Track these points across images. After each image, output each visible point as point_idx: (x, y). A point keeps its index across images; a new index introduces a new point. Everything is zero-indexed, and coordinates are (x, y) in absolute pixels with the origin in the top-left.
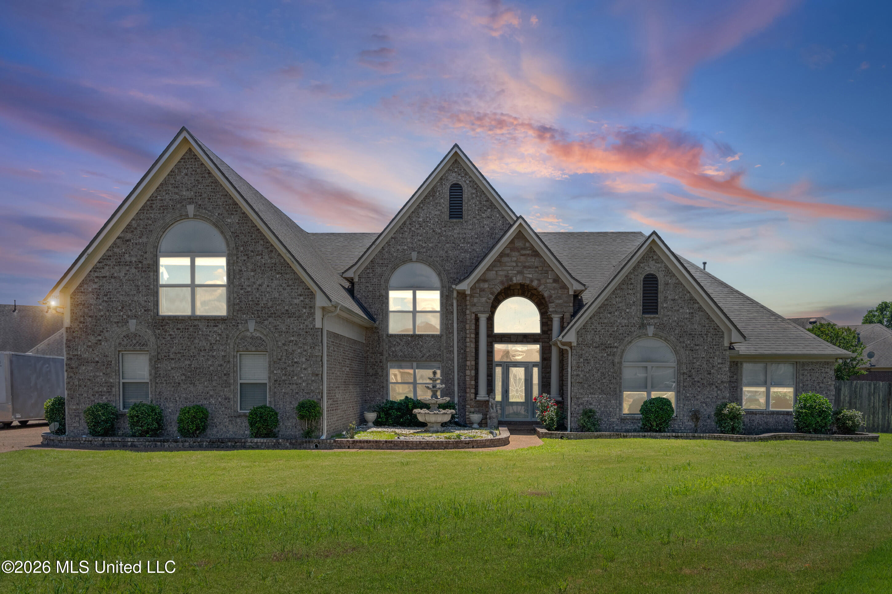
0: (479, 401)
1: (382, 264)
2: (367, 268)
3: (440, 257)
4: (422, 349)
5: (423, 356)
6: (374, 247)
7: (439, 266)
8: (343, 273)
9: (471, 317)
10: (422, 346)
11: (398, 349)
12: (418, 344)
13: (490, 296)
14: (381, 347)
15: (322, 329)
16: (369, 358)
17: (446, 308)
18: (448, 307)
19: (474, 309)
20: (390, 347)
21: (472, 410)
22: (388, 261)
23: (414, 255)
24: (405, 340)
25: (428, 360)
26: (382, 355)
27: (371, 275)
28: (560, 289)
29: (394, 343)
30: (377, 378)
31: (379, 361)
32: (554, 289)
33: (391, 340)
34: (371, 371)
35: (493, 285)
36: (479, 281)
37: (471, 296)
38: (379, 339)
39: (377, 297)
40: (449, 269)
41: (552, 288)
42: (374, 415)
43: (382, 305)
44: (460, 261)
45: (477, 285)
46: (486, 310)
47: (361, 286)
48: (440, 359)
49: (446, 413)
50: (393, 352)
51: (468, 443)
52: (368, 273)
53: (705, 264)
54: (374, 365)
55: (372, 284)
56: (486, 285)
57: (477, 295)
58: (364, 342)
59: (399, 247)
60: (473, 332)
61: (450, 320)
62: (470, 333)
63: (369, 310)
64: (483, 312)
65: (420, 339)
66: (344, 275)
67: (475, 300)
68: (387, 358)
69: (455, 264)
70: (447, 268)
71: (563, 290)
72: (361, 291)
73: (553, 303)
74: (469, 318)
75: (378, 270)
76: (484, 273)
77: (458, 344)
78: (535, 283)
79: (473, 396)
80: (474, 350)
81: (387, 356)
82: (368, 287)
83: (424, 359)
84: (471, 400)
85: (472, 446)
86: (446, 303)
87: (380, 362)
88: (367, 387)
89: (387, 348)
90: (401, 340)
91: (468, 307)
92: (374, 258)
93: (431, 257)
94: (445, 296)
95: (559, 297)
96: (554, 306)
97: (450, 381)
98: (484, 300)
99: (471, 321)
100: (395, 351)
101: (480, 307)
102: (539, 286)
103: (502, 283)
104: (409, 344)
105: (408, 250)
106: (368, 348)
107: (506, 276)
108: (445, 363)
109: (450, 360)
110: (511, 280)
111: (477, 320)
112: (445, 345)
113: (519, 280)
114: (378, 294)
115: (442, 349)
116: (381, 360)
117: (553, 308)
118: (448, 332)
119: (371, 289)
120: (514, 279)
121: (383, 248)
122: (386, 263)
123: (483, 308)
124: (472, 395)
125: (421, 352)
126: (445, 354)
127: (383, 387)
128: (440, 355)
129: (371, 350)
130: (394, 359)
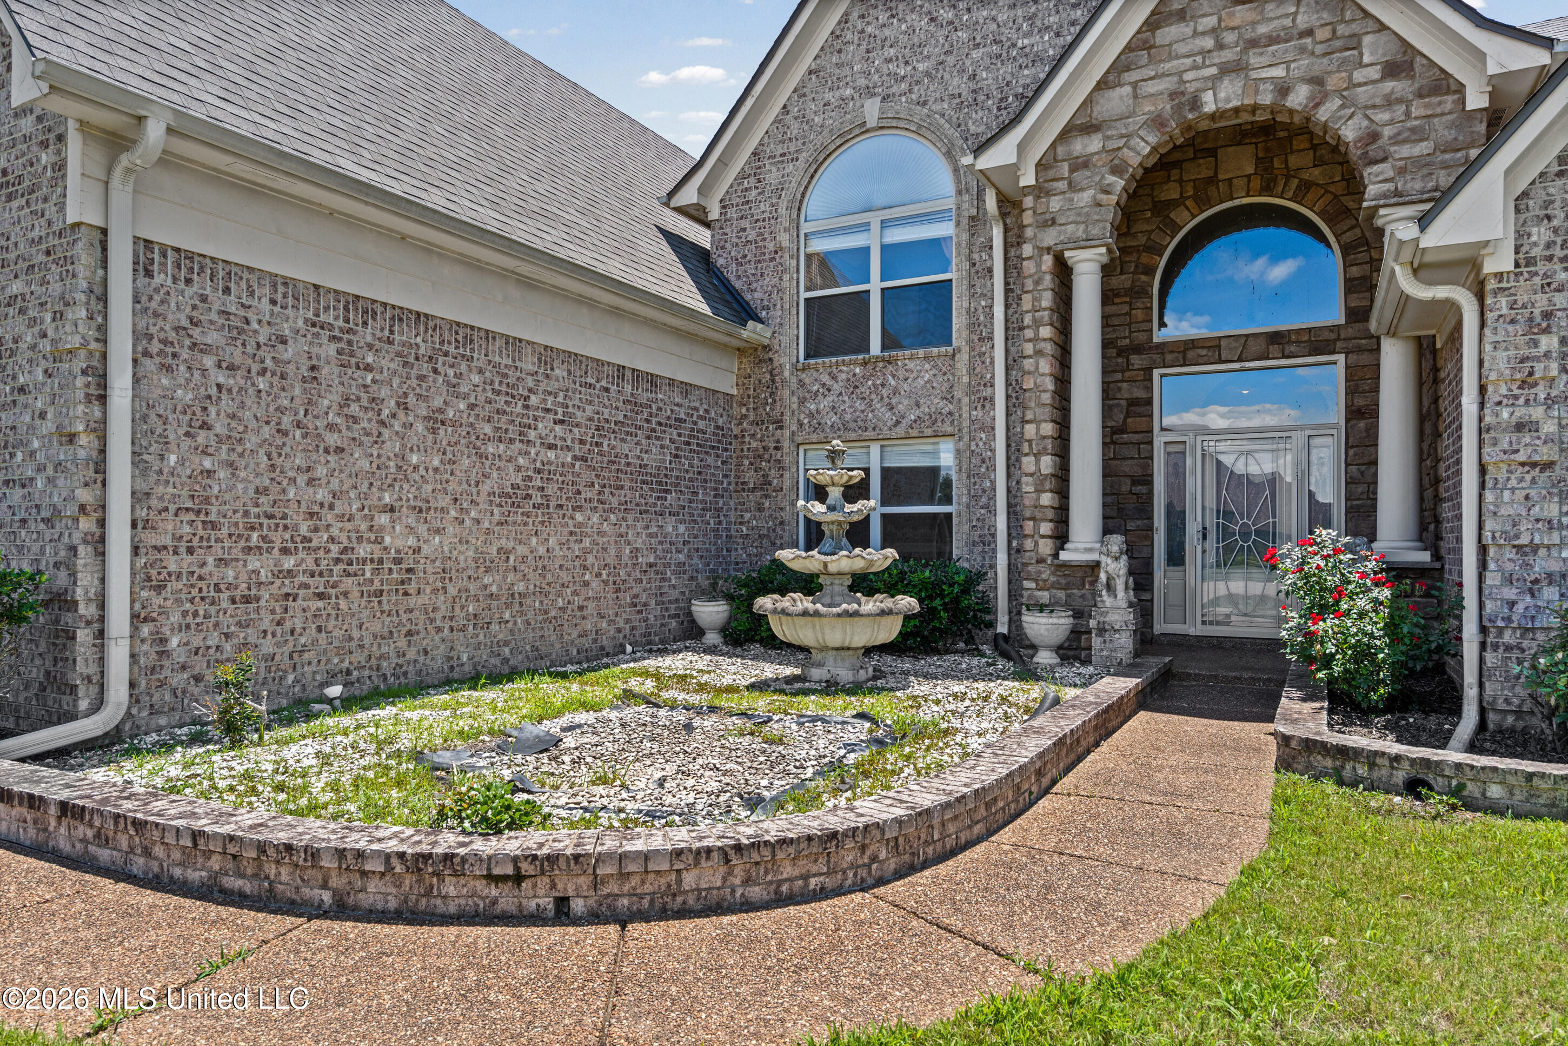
0: (1066, 565)
1: (783, 155)
2: (742, 176)
3: (953, 96)
4: (894, 401)
5: (898, 422)
6: (749, 102)
7: (947, 126)
8: (671, 194)
9: (1039, 265)
10: (896, 392)
11: (825, 403)
12: (883, 385)
13: (1111, 179)
14: (778, 403)
15: (102, 227)
16: (747, 439)
17: (969, 258)
18: (976, 256)
19: (1050, 238)
20: (802, 401)
21: (1044, 596)
22: (799, 143)
23: (872, 110)
24: (844, 376)
25: (914, 433)
26: (781, 428)
27: (754, 192)
28: (1420, 96)
29: (815, 388)
30: (766, 496)
31: (772, 445)
32: (1390, 102)
33: (807, 381)
34: (750, 477)
35: (1122, 136)
36: (1065, 134)
37: (1040, 191)
38: (773, 381)
39: (767, 256)
40: (982, 128)
41: (1378, 101)
42: (721, 608)
43: (781, 279)
44: (1016, 96)
45: (1060, 150)
46: (1095, 231)
47: (728, 230)
48: (949, 429)
50: (811, 415)
52: (747, 190)
54: (760, 456)
55: (758, 220)
56: (1094, 144)
57: (1062, 185)
58: (734, 392)
59: (829, 96)
60: (1046, 319)
61: (983, 295)
62: (1037, 324)
63: (748, 297)
64: (1086, 243)
65: (890, 368)
66: (673, 203)
67: (1055, 204)
68: (793, 433)
69: (999, 109)
70: (973, 129)
71: (1435, 100)
72: (728, 246)
73: (1384, 160)
74: (1033, 270)
75: (772, 177)
76: (1088, 101)
77: (1007, 374)
78: (1299, 98)
79: (1046, 547)
80: (1049, 384)
81: (794, 428)
82: (744, 230)
83: (900, 431)
84: (1041, 561)
86: (970, 244)
87: (776, 448)
88: (741, 523)
89: (795, 406)
90: (834, 378)
91: (1029, 232)
92: (761, 144)
93: (925, 103)
94: (965, 221)
95: (1413, 130)
96: (1391, 174)
97: (984, 500)
98: (1085, 197)
99: (1037, 283)
100: (818, 412)
101: (1070, 228)
102: (1317, 105)
103: (1157, 122)
104: (856, 387)
105: (856, 96)
106: (744, 411)
107: (1173, 95)
108: (966, 439)
109: (982, 429)
110: (1195, 103)
111: (1063, 271)
112: (965, 379)
113: (1228, 100)
114: (771, 246)
115: (957, 394)
116: (778, 441)
117: (1385, 181)
118: (976, 338)
119: (752, 235)
120: (1208, 97)
121: (785, 107)
122: (792, 149)
123: (1082, 227)
124: (1042, 542)
125: (892, 408)
126: (965, 409)
127: (782, 523)
128: (951, 413)
129: (751, 413)
130: (814, 437)
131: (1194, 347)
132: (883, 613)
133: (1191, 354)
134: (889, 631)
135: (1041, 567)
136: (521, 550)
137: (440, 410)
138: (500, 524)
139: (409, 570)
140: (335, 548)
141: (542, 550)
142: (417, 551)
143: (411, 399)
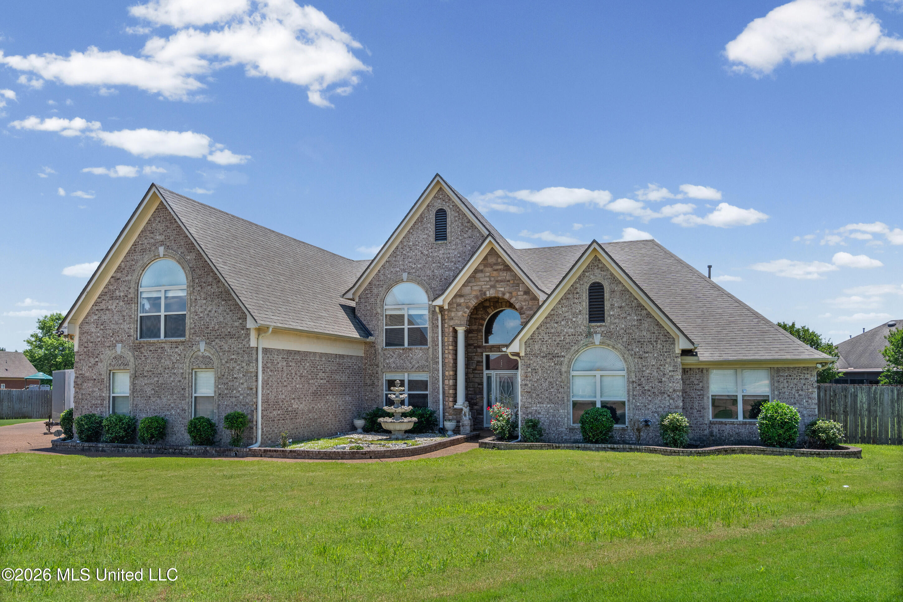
0: (456, 409)
1: (378, 285)
2: (366, 290)
3: (428, 276)
4: (411, 361)
5: (413, 367)
6: (369, 270)
7: (426, 284)
8: (344, 295)
9: (449, 330)
10: (412, 358)
11: (391, 360)
12: (408, 356)
13: (466, 310)
14: (377, 360)
15: (257, 348)
16: (367, 370)
17: (432, 322)
18: (434, 322)
19: (452, 323)
20: (384, 360)
21: (451, 417)
22: (383, 282)
23: (405, 276)
24: (397, 353)
25: (417, 370)
26: (378, 367)
27: (370, 295)
28: (531, 300)
29: (388, 356)
30: (373, 388)
31: (375, 372)
32: (525, 300)
33: (386, 353)
34: (369, 382)
35: (469, 299)
36: (456, 296)
37: (449, 310)
38: (376, 353)
39: (374, 315)
40: (435, 286)
41: (523, 300)
42: (363, 422)
43: (378, 322)
44: (444, 279)
45: (454, 300)
46: (462, 323)
47: (361, 305)
48: (427, 370)
49: (403, 422)
50: (387, 364)
51: (365, 454)
52: (367, 294)
53: (710, 267)
54: (371, 375)
55: (370, 304)
56: (462, 300)
57: (454, 310)
58: (363, 355)
59: (392, 269)
60: (451, 344)
61: (436, 333)
62: (449, 345)
63: (368, 327)
64: (460, 325)
65: (410, 351)
66: (344, 297)
67: (453, 314)
68: (382, 369)
69: (440, 281)
70: (433, 286)
71: (534, 301)
72: (361, 310)
73: (524, 314)
74: (447, 331)
75: (375, 291)
76: (460, 289)
77: (442, 355)
78: (507, 296)
79: (451, 404)
80: (452, 361)
81: (382, 367)
82: (366, 306)
83: (413, 369)
84: (450, 408)
85: (369, 457)
86: (432, 318)
87: (377, 373)
88: (365, 396)
89: (382, 361)
90: (394, 353)
91: (446, 321)
92: (372, 280)
93: (420, 276)
94: (431, 312)
95: (529, 308)
96: (525, 317)
97: (436, 390)
98: (460, 313)
99: (449, 334)
100: (389, 363)
101: (456, 321)
102: (511, 299)
103: (476, 297)
104: (401, 356)
105: (400, 271)
106: (366, 361)
107: (480, 291)
108: (431, 373)
109: (436, 370)
110: (485, 294)
111: (455, 332)
112: (431, 356)
113: (492, 294)
114: (375, 312)
115: (429, 360)
116: (377, 371)
117: (524, 319)
118: (434, 344)
119: (369, 308)
120: (488, 293)
121: (379, 271)
122: (381, 284)
123: (459, 321)
124: (450, 403)
125: (411, 363)
126: (431, 364)
127: (378, 396)
128: (427, 366)
129: (369, 362)
130: (388, 370)
131: (493, 347)
132: (409, 422)
133: (492, 349)
134: (410, 426)
135: (450, 410)
136: (316, 407)
137: (302, 374)
138: (312, 401)
139: (297, 413)
140: (285, 408)
141: (320, 407)
142: (298, 408)
143: (297, 372)
